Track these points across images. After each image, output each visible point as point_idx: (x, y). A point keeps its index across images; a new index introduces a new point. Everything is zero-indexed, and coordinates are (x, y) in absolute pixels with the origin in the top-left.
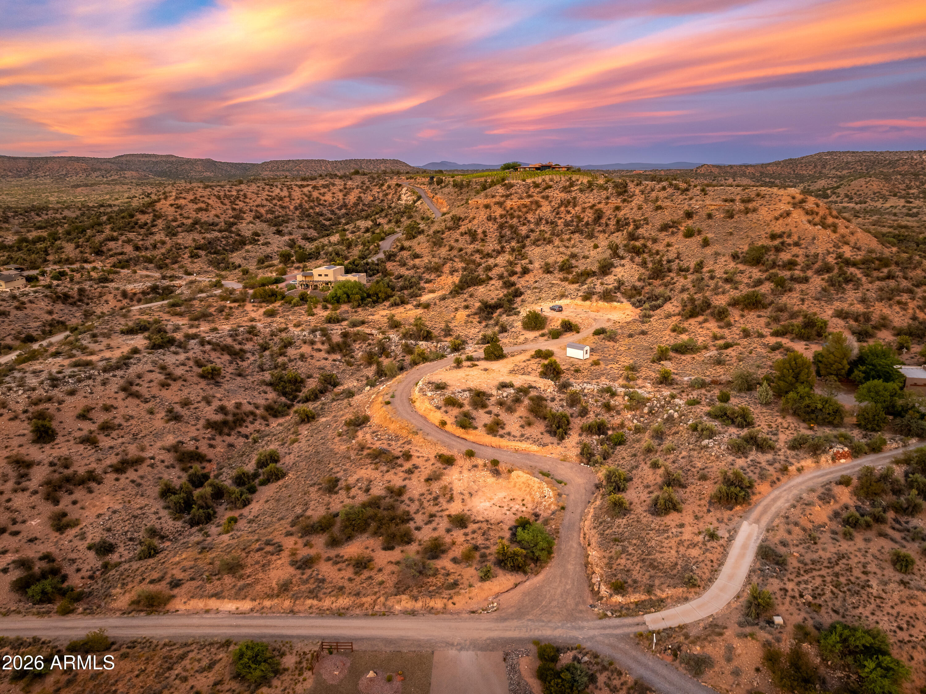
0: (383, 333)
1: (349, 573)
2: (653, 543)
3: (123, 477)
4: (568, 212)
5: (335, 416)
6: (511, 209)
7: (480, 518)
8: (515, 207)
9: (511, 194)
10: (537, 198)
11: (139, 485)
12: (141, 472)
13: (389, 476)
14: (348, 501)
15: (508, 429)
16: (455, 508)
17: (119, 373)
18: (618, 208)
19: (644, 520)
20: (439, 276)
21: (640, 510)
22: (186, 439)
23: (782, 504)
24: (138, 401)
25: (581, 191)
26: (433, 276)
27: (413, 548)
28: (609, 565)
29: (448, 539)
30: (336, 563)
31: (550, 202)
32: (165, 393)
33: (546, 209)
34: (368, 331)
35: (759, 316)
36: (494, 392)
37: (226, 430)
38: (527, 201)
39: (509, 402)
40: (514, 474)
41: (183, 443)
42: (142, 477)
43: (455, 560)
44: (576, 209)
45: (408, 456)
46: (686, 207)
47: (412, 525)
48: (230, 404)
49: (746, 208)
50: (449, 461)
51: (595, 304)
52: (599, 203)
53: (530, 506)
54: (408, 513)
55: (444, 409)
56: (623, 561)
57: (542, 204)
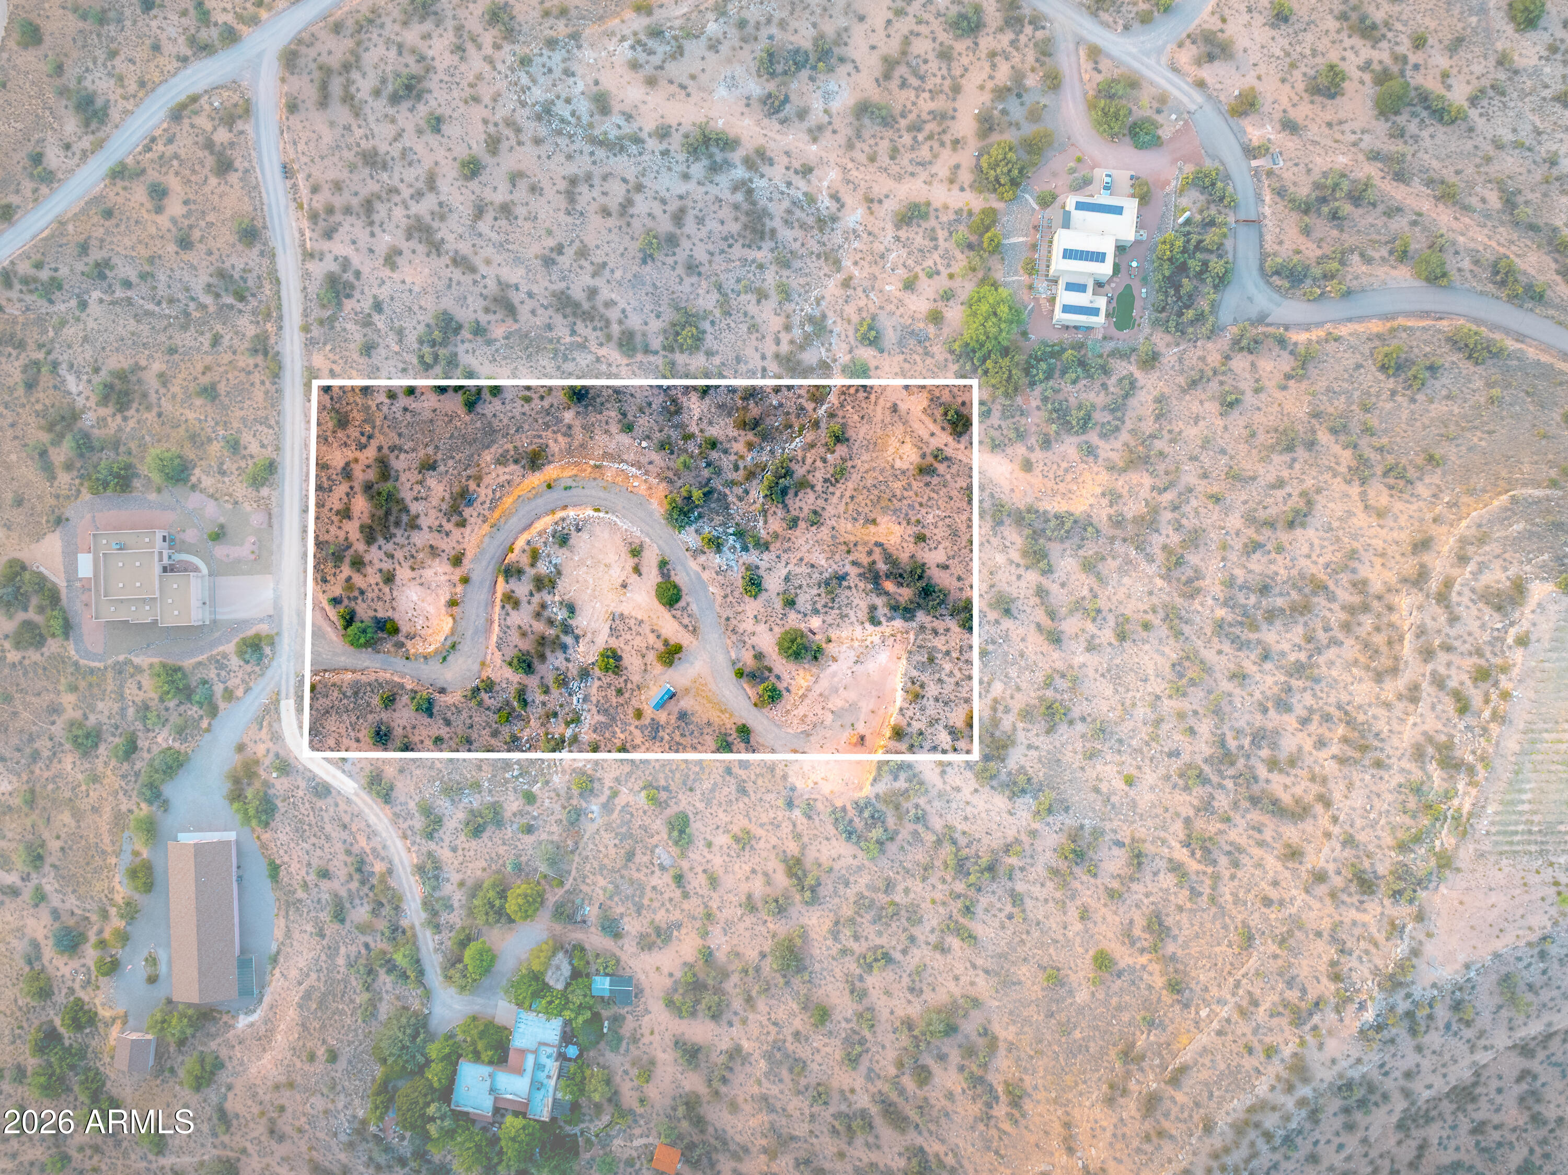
1: (337, 506)
2: (345, 717)
3: (451, 268)
7: (395, 593)
8: (1391, 618)
10: (1418, 673)
11: (450, 286)
12: (463, 279)
13: (433, 513)
14: (408, 485)
15: (514, 613)
16: (403, 574)
17: (601, 153)
18: (1294, 854)
19: (370, 717)
21: (384, 716)
22: (524, 288)
23: (372, 819)
24: (563, 205)
26: (1113, 456)
27: (360, 547)
28: (334, 685)
29: (369, 570)
30: (348, 494)
31: (1387, 705)
32: (595, 221)
36: (557, 598)
37: (568, 310)
39: (546, 614)
40: (450, 620)
41: (517, 289)
42: (459, 283)
43: (349, 579)
44: (1330, 764)
45: (462, 524)
47: (381, 541)
48: (605, 293)
50: (457, 561)
52: (1336, 820)
53: (423, 632)
54: (393, 536)
56: (336, 694)
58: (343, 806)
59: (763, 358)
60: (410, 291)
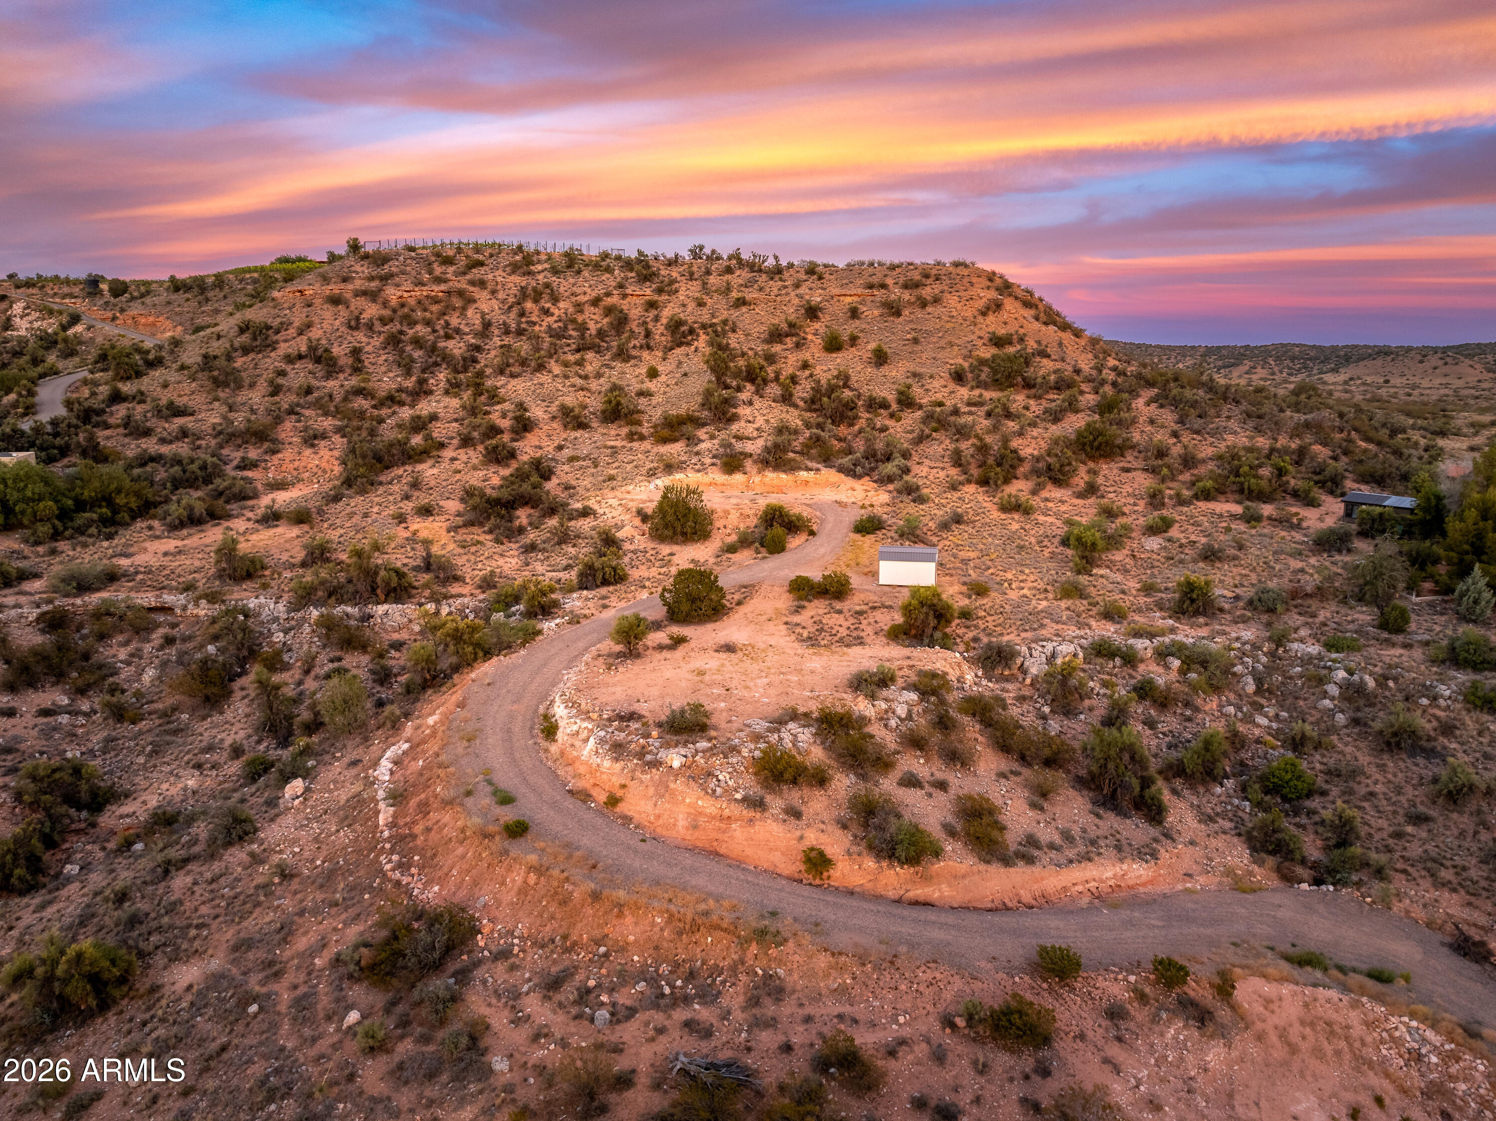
0: (212, 598)
4: (547, 312)
6: (403, 305)
8: (412, 302)
9: (391, 275)
10: (462, 283)
18: (652, 305)
20: (274, 452)
25: (555, 271)
26: (253, 453)
31: (494, 292)
33: (488, 305)
34: (147, 599)
38: (437, 289)
40: (1245, 996)
44: (562, 305)
46: (796, 301)
49: (919, 298)
50: (1021, 1030)
51: (757, 479)
52: (608, 294)
57: (477, 296)
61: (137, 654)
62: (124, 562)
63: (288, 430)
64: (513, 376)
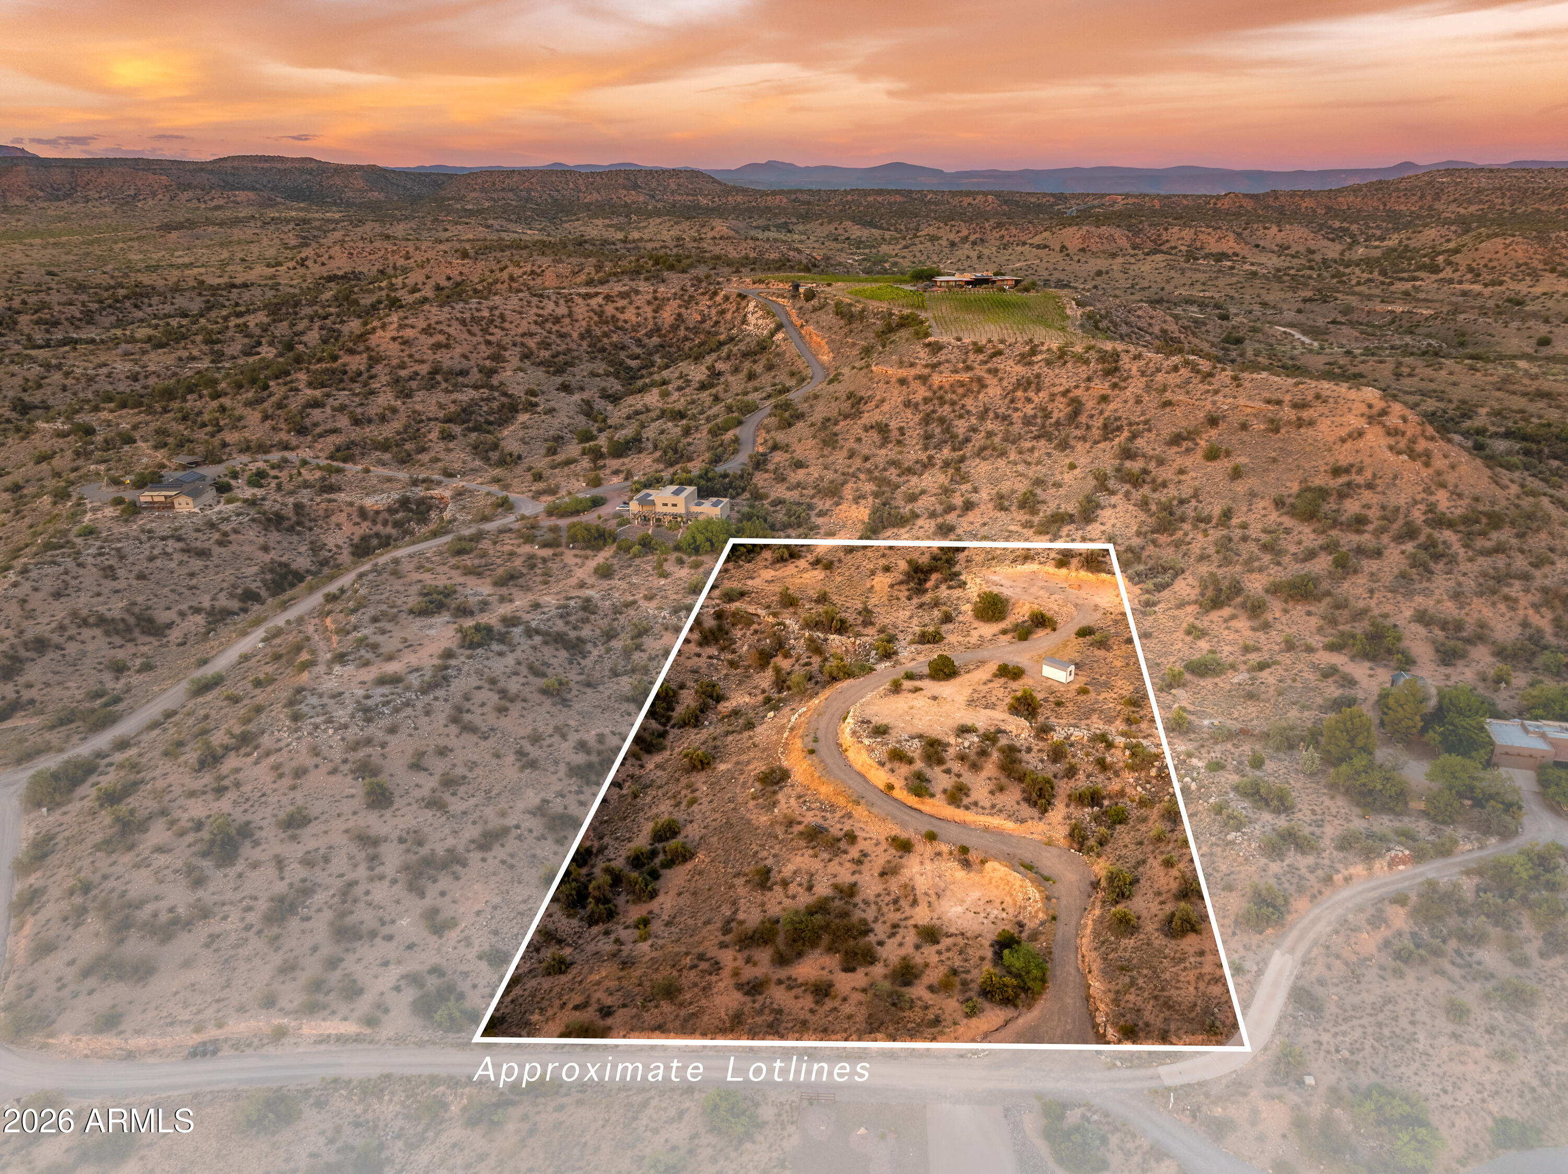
0: (775, 615)
1: (808, 1001)
2: (1167, 976)
3: (489, 855)
4: (1029, 400)
5: (738, 763)
6: (941, 388)
7: (953, 930)
8: (947, 386)
9: (939, 364)
10: (980, 371)
11: (512, 867)
12: (509, 848)
13: (833, 867)
14: (788, 902)
15: (974, 796)
16: (922, 915)
17: (440, 693)
18: (1104, 399)
19: (1156, 943)
20: (838, 504)
21: (1150, 927)
22: (550, 796)
23: (1323, 928)
24: (474, 738)
25: (1049, 363)
26: (828, 503)
27: (878, 970)
28: (1116, 1002)
29: (918, 959)
30: (790, 988)
31: (1001, 380)
32: (505, 723)
33: (994, 391)
34: (751, 609)
35: (1309, 614)
36: (952, 740)
38: (965, 377)
39: (973, 756)
40: (989, 865)
41: (548, 802)
42: (512, 855)
43: (931, 988)
44: (1041, 394)
45: (851, 838)
46: (1209, 406)
47: (872, 938)
48: (590, 737)
49: (1299, 419)
50: (905, 847)
51: (1074, 574)
52: (1077, 387)
53: (1011, 910)
54: (864, 922)
55: (888, 766)
56: (1131, 997)
57: (988, 382)
58: (1319, 969)
59: (699, 655)
60: (495, 908)
61: (744, 635)
62: (750, 582)
63: (848, 491)
64: (984, 459)
